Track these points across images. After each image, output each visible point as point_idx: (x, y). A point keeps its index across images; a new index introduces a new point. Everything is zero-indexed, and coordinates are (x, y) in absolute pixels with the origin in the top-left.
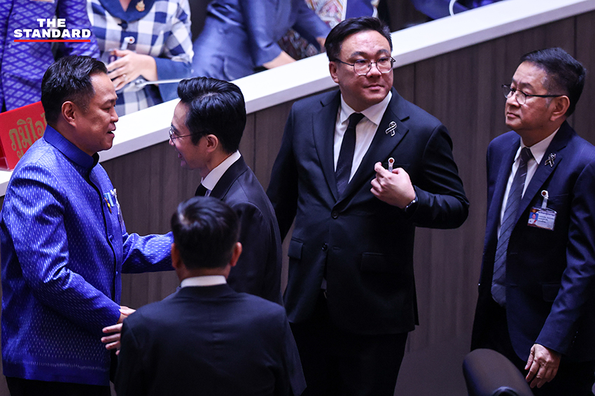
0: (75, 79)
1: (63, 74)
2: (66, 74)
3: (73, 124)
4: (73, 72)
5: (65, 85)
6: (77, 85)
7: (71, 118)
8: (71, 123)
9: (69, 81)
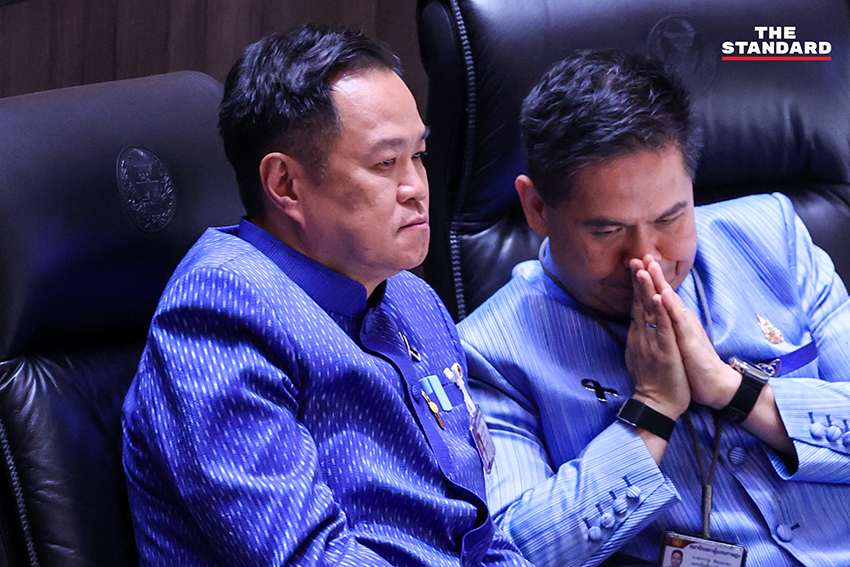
0: (289, 94)
1: (260, 79)
2: (267, 79)
3: (296, 214)
4: (284, 73)
5: (264, 110)
6: (295, 106)
7: (288, 198)
8: (288, 211)
9: (273, 96)
